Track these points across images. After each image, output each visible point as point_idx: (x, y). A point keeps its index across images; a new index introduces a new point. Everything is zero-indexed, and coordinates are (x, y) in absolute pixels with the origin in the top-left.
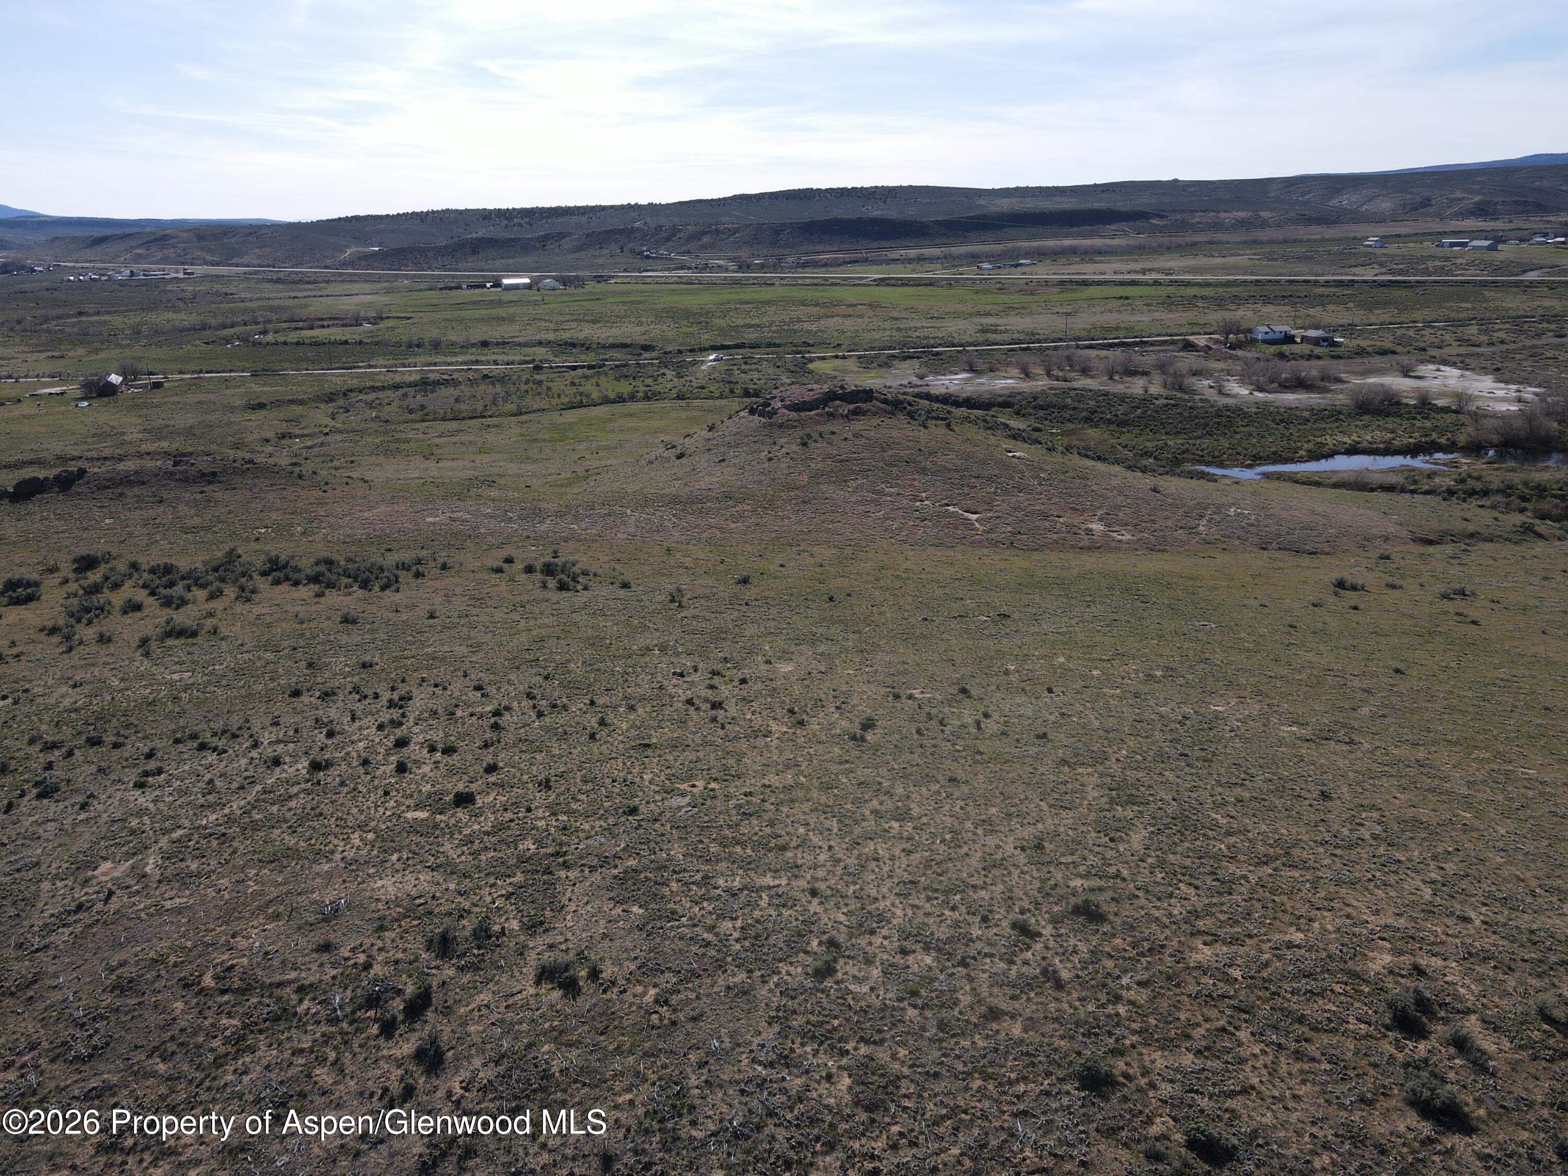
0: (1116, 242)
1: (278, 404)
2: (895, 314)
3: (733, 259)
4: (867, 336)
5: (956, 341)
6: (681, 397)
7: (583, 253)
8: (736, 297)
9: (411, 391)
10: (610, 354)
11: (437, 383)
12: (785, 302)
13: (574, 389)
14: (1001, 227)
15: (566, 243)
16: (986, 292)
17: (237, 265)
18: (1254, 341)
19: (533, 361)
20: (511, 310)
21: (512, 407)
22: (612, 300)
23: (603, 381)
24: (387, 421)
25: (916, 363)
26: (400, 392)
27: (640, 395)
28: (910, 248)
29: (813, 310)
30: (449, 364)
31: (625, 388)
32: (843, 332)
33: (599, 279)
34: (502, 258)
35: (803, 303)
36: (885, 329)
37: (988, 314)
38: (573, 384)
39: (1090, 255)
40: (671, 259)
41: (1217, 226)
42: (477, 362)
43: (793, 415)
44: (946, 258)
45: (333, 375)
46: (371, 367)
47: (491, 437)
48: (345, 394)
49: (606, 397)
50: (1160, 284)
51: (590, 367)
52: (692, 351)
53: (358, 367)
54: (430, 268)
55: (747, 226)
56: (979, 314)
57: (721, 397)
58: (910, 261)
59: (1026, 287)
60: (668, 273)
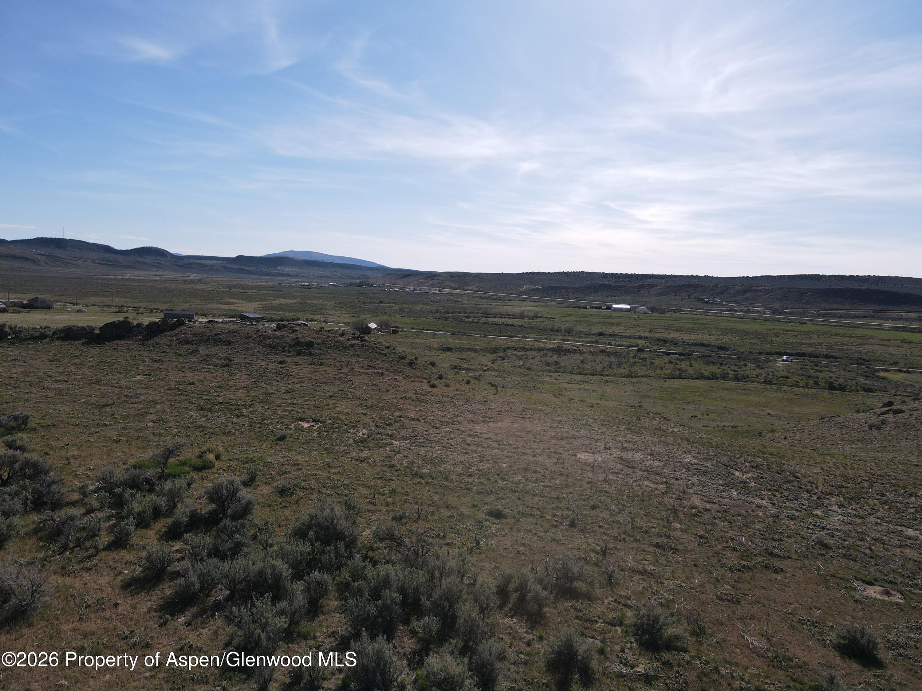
1: (460, 349)
8: (780, 328)
9: (550, 354)
11: (569, 351)
12: (823, 333)
13: (672, 366)
17: (466, 290)
19: (637, 347)
20: (618, 320)
21: (625, 372)
22: (687, 321)
23: (695, 364)
24: (530, 369)
26: (542, 353)
27: (731, 376)
29: (851, 339)
30: (577, 341)
32: (893, 355)
33: (675, 311)
35: (838, 335)
38: (670, 363)
42: (597, 343)
45: (500, 339)
46: (526, 337)
47: (609, 389)
48: (505, 350)
49: (701, 374)
51: (681, 354)
53: (517, 337)
54: (568, 298)
60: (722, 312)
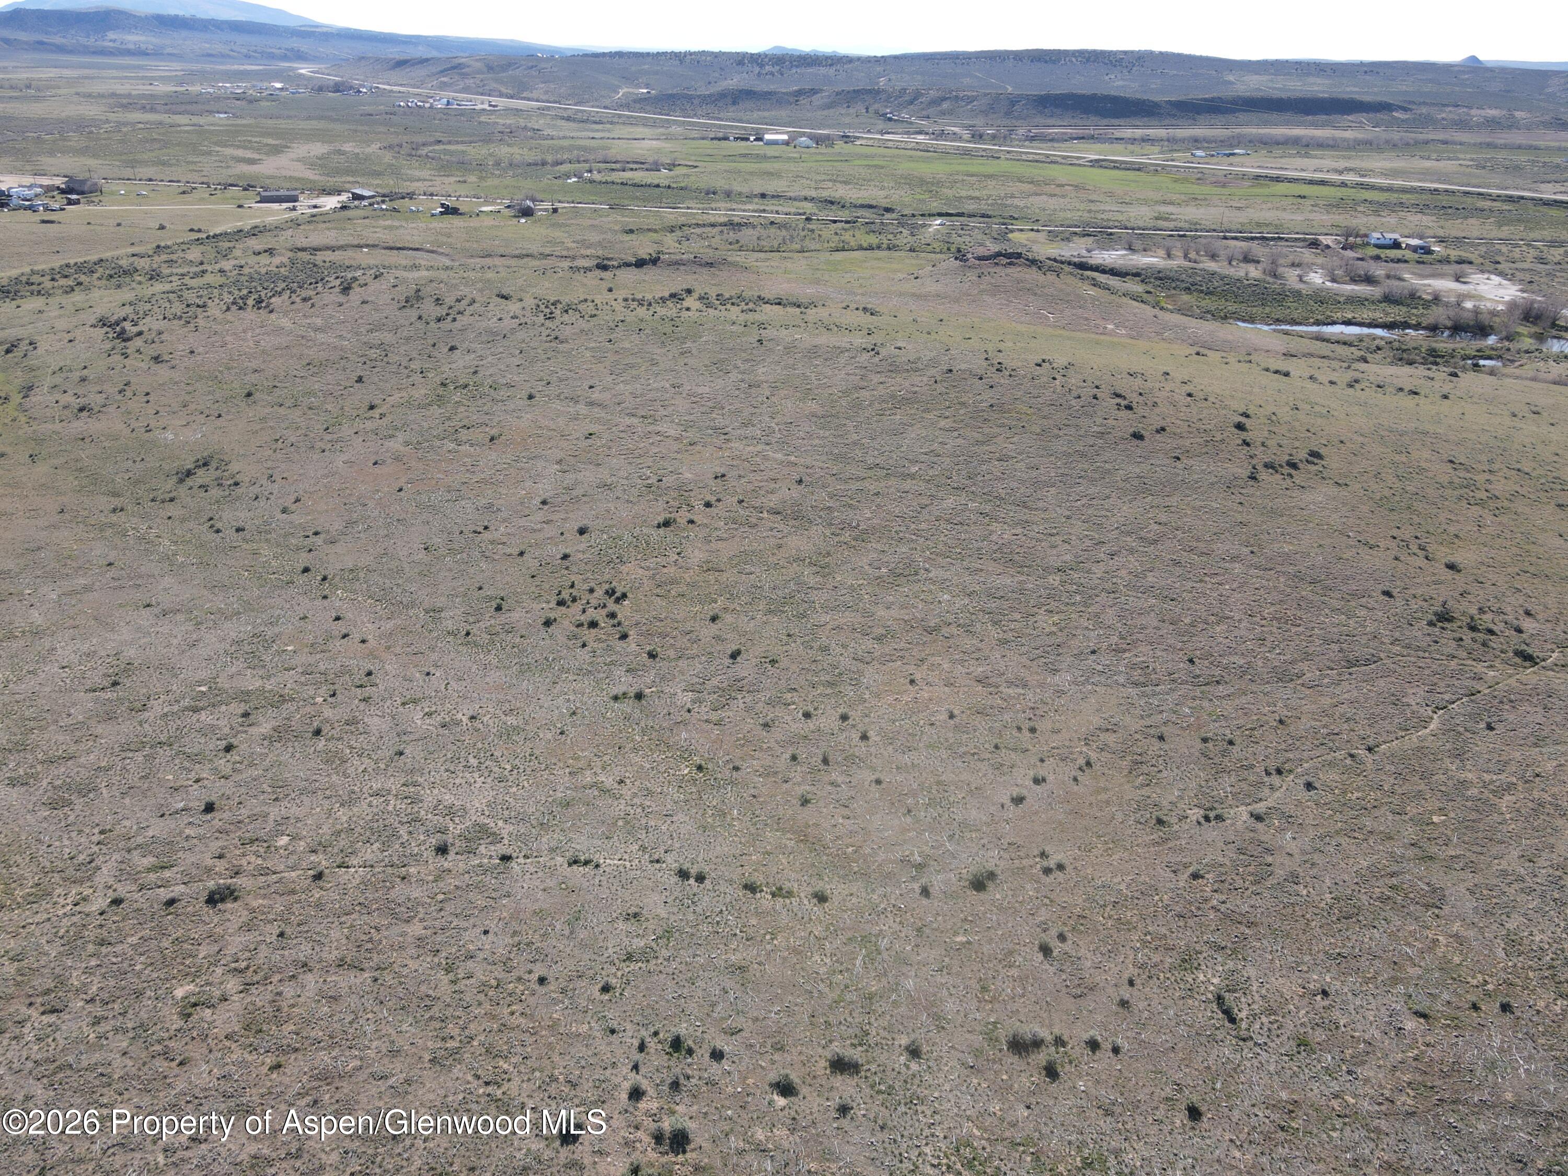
0: (1349, 134)
1: (641, 231)
2: (1094, 197)
3: (968, 128)
4: (1062, 214)
5: (1129, 225)
6: (912, 250)
7: (832, 111)
8: (965, 168)
9: (724, 229)
10: (861, 212)
11: (739, 224)
12: (1006, 177)
13: (837, 238)
14: (1233, 111)
15: (817, 100)
16: (1185, 180)
17: (529, 99)
18: (1368, 244)
19: (804, 214)
20: (777, 166)
21: (798, 247)
22: (859, 162)
23: (857, 233)
24: (717, 249)
25: (1090, 239)
26: (717, 229)
27: (884, 246)
28: (1137, 127)
29: (1026, 187)
30: (743, 211)
31: (873, 240)
32: (1045, 209)
33: (846, 138)
34: (759, 110)
35: (1020, 179)
36: (1079, 209)
37: (1171, 203)
38: (836, 234)
40: (911, 123)
41: (1462, 124)
42: (764, 211)
43: (977, 262)
44: (1168, 140)
45: (664, 212)
46: (687, 208)
47: (789, 265)
48: (680, 228)
49: (861, 245)
50: (1346, 186)
51: (847, 222)
52: (923, 215)
53: (678, 207)
54: (695, 115)
56: (1164, 202)
57: (941, 252)
58: (1133, 141)
59: (1223, 179)
60: (905, 138)
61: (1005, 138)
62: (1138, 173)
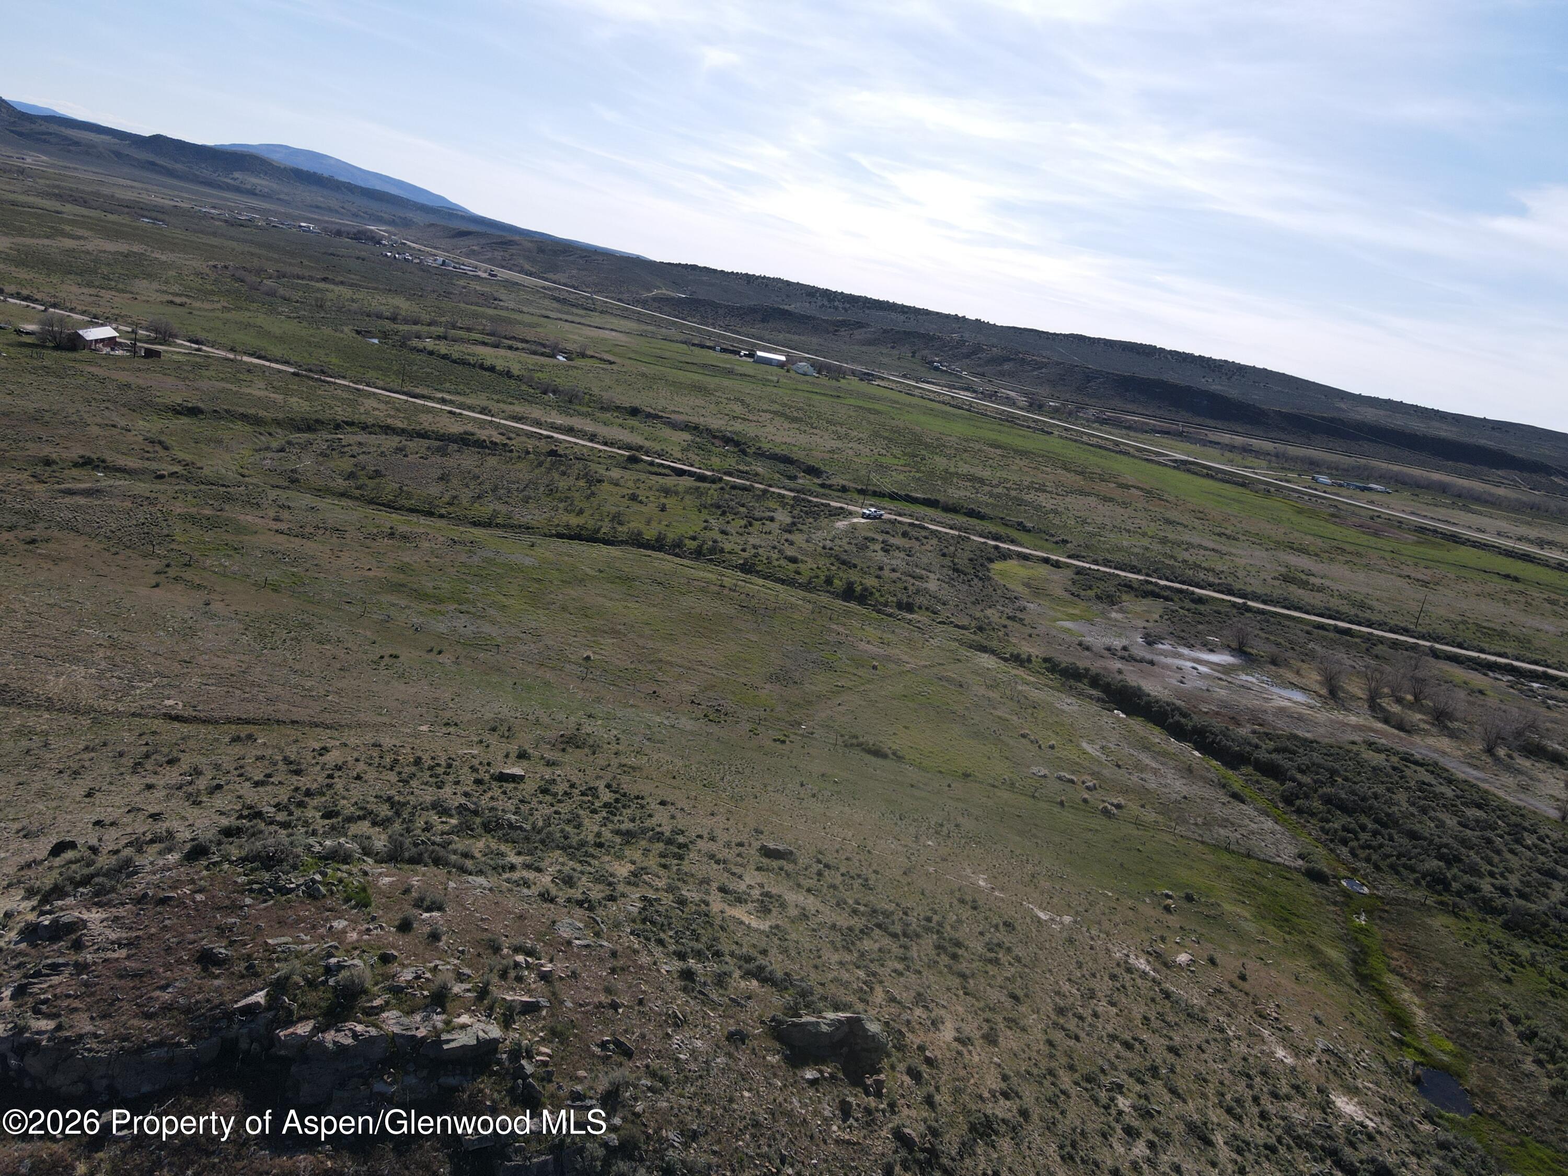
0: (1504, 492)
1: (223, 414)
2: (1172, 515)
3: (1026, 394)
4: (1113, 538)
5: (1237, 586)
7: (872, 348)
8: (993, 437)
9: (426, 445)
10: (754, 466)
14: (1356, 438)
15: (859, 334)
16: (1313, 514)
17: (544, 279)
22: (852, 401)
23: (679, 506)
25: (1156, 608)
26: (408, 443)
27: (693, 544)
28: (1237, 433)
29: (1071, 479)
31: (689, 525)
32: (1084, 522)
33: (866, 377)
34: (789, 332)
35: (1066, 466)
36: (1144, 535)
37: (1302, 551)
39: (1464, 499)
40: (961, 378)
44: (1277, 456)
46: (445, 401)
52: (857, 492)
53: (430, 399)
54: (712, 324)
55: (1058, 364)
56: (1291, 547)
57: (804, 585)
58: (1232, 448)
59: (1371, 523)
60: (945, 391)
61: (1070, 414)
62: (1241, 489)
